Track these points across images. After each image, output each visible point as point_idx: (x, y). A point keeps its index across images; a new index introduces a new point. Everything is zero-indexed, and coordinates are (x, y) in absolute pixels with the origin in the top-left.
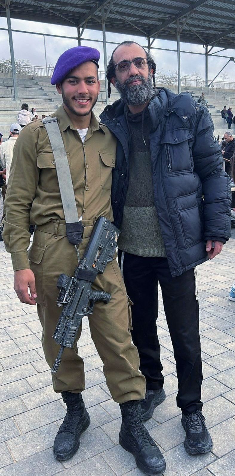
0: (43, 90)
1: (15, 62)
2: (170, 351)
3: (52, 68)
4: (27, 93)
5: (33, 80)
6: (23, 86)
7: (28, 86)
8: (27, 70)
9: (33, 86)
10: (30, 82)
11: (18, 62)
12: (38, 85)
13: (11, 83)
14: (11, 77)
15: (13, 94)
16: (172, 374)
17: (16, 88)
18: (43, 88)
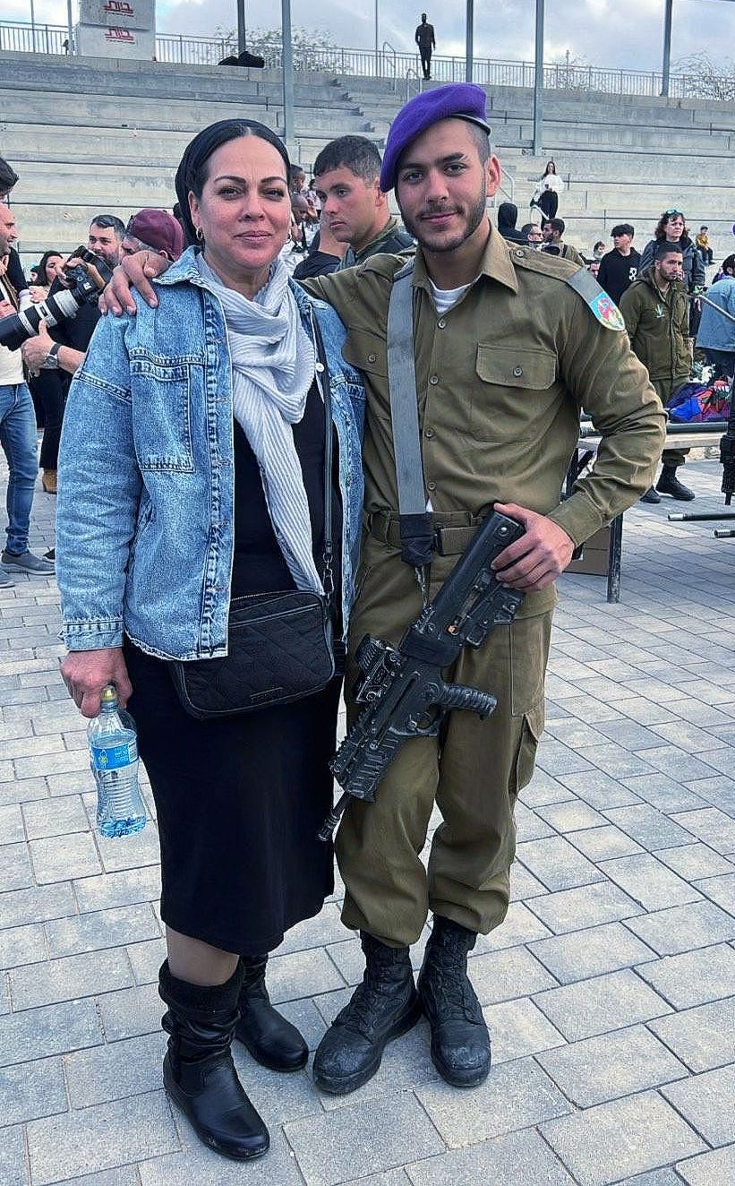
0: (362, 114)
1: (293, 35)
2: (635, 901)
3: (390, 52)
4: (319, 123)
5: (336, 85)
6: (310, 103)
7: (323, 104)
8: (321, 59)
9: (336, 104)
10: (328, 93)
11: (301, 35)
12: (350, 100)
13: (277, 95)
14: (281, 80)
15: (282, 125)
16: (632, 968)
17: (291, 110)
18: (361, 110)
